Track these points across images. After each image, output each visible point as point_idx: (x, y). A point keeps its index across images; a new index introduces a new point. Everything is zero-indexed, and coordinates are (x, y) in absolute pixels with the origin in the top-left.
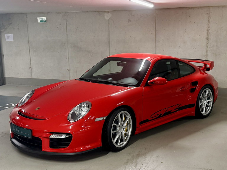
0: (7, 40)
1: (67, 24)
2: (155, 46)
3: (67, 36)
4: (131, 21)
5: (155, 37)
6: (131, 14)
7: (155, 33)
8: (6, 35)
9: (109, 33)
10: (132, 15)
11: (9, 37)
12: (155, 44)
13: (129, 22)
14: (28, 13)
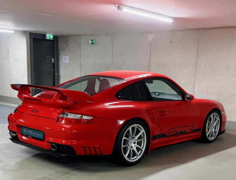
0: (64, 62)
1: (114, 46)
2: (195, 72)
3: (112, 59)
4: (173, 43)
5: (197, 61)
6: (174, 34)
7: (197, 56)
8: (64, 57)
9: (150, 56)
10: (175, 36)
11: (65, 59)
12: (196, 69)
13: (170, 43)
14: (82, 35)
